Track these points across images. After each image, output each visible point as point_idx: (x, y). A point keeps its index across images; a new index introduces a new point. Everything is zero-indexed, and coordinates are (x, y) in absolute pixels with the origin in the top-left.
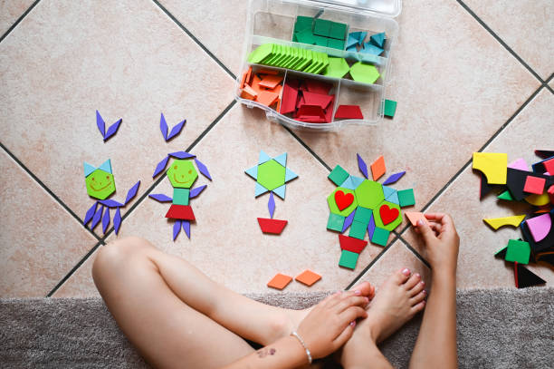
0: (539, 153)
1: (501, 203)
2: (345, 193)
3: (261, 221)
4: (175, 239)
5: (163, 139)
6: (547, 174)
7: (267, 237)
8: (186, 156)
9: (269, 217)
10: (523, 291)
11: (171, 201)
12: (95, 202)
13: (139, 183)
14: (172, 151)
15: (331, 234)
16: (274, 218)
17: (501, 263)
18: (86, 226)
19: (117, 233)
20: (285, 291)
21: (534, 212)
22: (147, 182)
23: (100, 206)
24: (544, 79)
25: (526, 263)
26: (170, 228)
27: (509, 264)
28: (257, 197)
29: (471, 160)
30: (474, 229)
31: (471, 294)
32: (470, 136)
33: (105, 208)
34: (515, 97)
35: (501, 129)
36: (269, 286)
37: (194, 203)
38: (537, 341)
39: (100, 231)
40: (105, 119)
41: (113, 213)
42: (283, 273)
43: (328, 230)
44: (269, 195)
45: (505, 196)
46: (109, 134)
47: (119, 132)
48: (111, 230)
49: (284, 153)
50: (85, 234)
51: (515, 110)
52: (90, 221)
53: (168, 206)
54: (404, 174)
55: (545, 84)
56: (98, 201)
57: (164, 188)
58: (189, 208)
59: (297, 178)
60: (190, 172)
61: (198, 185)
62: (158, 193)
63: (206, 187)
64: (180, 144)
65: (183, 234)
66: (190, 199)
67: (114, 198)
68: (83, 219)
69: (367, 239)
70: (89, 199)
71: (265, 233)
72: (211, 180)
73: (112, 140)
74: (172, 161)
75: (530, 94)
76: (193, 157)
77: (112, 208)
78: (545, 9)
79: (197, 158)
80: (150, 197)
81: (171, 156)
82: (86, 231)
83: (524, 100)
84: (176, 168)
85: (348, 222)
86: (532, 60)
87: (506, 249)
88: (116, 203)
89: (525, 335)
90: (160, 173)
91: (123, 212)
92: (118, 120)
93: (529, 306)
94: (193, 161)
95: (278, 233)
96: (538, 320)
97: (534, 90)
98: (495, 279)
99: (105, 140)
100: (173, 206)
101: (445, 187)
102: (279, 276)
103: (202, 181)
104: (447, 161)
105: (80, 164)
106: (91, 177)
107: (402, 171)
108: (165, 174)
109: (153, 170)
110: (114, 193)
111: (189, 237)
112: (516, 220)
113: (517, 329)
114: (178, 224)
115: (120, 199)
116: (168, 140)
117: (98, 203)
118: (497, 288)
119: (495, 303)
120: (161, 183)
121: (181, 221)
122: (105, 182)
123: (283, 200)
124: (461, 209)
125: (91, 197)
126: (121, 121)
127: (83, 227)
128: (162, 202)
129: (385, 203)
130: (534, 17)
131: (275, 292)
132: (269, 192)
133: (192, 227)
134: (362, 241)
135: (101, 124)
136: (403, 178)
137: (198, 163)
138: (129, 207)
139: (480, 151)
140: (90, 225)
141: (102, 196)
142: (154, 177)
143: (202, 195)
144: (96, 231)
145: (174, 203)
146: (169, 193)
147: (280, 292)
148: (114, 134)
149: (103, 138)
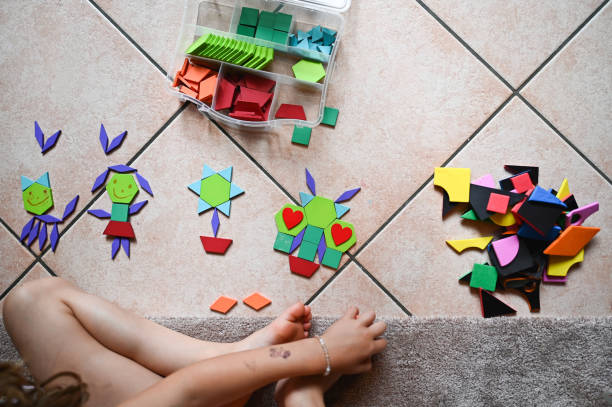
0: (509, 168)
1: (466, 223)
2: (294, 211)
3: (204, 239)
4: (114, 258)
5: (103, 151)
6: (514, 191)
7: (210, 257)
8: (126, 170)
9: (213, 236)
10: (490, 321)
11: (108, 217)
12: (32, 217)
13: (78, 197)
14: (112, 164)
15: (278, 255)
16: (219, 236)
17: (466, 289)
18: (23, 243)
19: (54, 250)
20: (229, 315)
21: (501, 233)
22: (86, 196)
23: (37, 222)
24: (515, 87)
25: (493, 289)
26: (109, 246)
27: (474, 291)
28: (200, 214)
29: (433, 177)
30: (436, 252)
31: (432, 322)
32: (432, 150)
33: (42, 224)
34: (483, 106)
35: (467, 142)
36: (212, 310)
37: (134, 220)
38: (505, 378)
39: (36, 247)
40: (44, 130)
41: (50, 229)
42: (227, 296)
43: (276, 250)
44: (212, 212)
45: (469, 215)
46: (48, 145)
47: (58, 144)
48: (48, 248)
49: (229, 167)
50: (23, 251)
51: (482, 121)
52: (27, 238)
53: (106, 222)
54: (359, 190)
55: (516, 92)
56: (35, 216)
57: (104, 204)
58: (128, 225)
59: (243, 193)
60: (130, 186)
61: (139, 200)
62: (97, 208)
63: (147, 202)
64: (121, 157)
65: (122, 252)
66: (130, 215)
67: (52, 214)
68: (20, 235)
69: (317, 262)
70: (26, 214)
71: (208, 252)
72: (152, 195)
73: (51, 153)
74: (112, 174)
75: (498, 104)
76: (134, 171)
77: (50, 224)
78: (516, 9)
79: (139, 173)
80: (89, 213)
81: (110, 170)
82: (24, 248)
83: (492, 110)
84: (115, 182)
85: (297, 242)
86: (501, 66)
87: (470, 274)
88: (54, 218)
89: (491, 370)
90: (99, 188)
91: (61, 228)
92: (57, 131)
93: (496, 337)
94: (134, 175)
95: (223, 253)
96: (506, 353)
97: (503, 99)
98: (459, 307)
99: (44, 153)
100: (111, 223)
101: (404, 205)
102: (222, 299)
103: (143, 197)
104: (407, 175)
105: (18, 177)
106: (27, 191)
107: (357, 187)
108: (105, 189)
109: (91, 184)
110: (52, 208)
111: (129, 256)
112: (482, 242)
113: (482, 363)
114: (117, 241)
115: (57, 214)
116: (108, 153)
117: (35, 219)
118: (460, 317)
119: (456, 333)
120: (100, 198)
121: (120, 238)
122: (42, 196)
123: (228, 217)
124: (422, 230)
125: (29, 212)
126: (60, 132)
127: (20, 244)
128: (101, 218)
129: (337, 221)
130: (504, 19)
131: (218, 316)
132: (212, 208)
133: (132, 244)
134: (312, 263)
135: (39, 135)
136: (358, 195)
137: (139, 178)
138: (67, 223)
139: (444, 165)
140: (27, 242)
141: (39, 211)
142: (93, 192)
143: (143, 211)
144: (32, 248)
145: (112, 219)
146: (108, 210)
147: (223, 316)
148: (53, 146)
149: (41, 150)
